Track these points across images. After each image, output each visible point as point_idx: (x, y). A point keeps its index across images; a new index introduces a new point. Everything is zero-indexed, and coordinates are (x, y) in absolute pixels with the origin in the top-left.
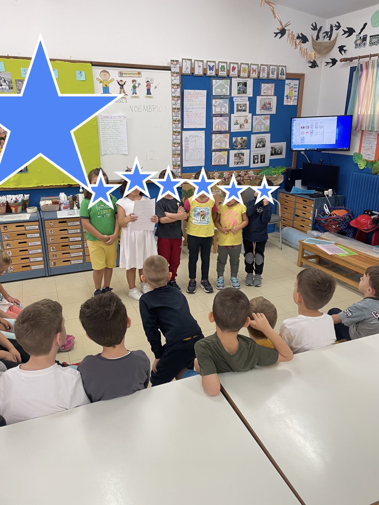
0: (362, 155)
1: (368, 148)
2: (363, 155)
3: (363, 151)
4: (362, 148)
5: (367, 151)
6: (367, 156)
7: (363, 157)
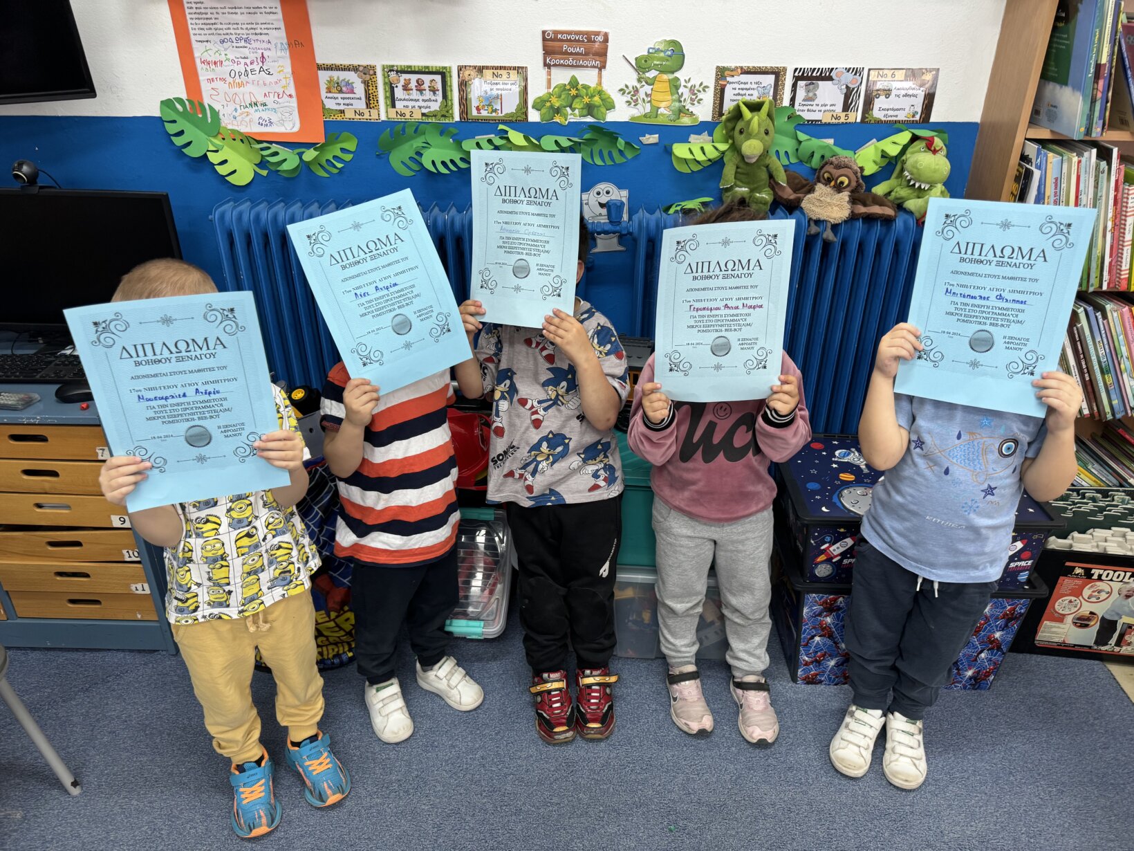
0: (215, 114)
1: (242, 68)
2: (217, 107)
3: (214, 85)
4: (204, 74)
5: (240, 85)
6: (251, 110)
7: (227, 123)
